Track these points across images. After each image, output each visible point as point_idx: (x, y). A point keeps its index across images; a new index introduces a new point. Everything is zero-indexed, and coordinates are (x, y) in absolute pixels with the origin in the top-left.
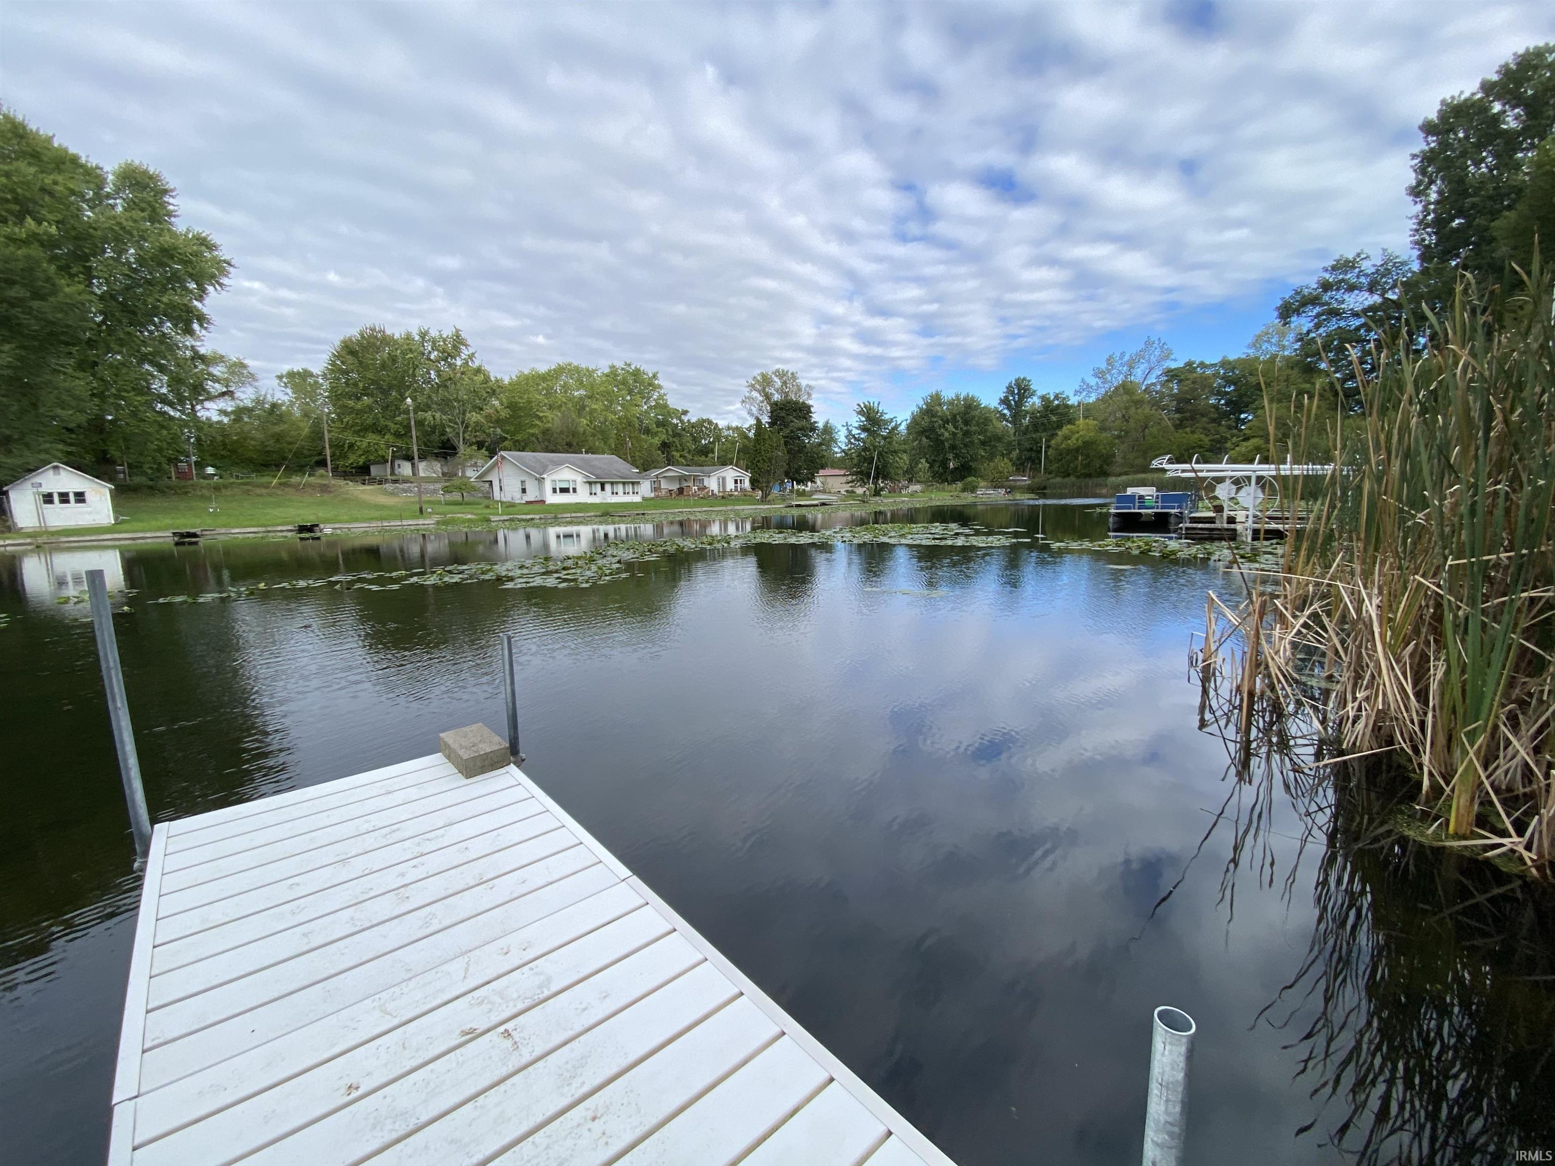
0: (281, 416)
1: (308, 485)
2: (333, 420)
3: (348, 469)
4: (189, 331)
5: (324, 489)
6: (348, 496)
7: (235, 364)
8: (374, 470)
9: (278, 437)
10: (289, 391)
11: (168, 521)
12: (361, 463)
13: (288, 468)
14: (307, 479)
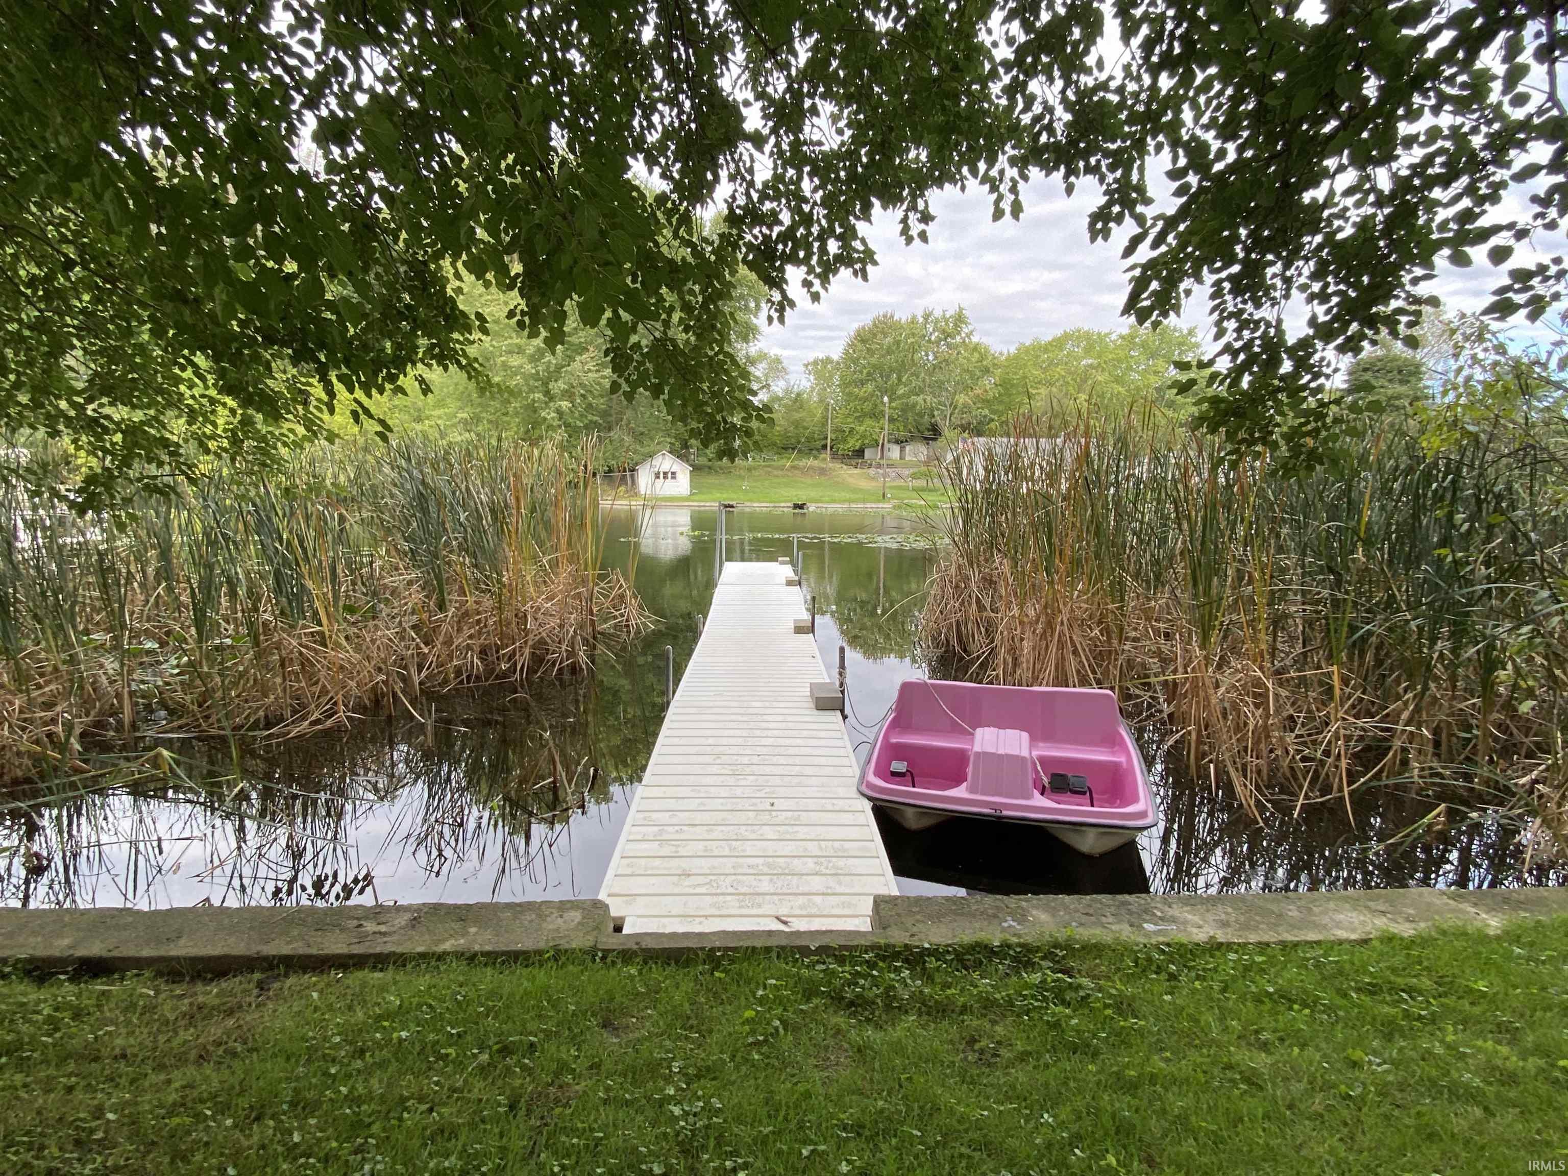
0: (802, 403)
1: (811, 468)
3: (845, 453)
5: (822, 472)
7: (774, 361)
8: (868, 453)
10: (812, 377)
11: (719, 494)
12: (858, 447)
13: (800, 451)
14: (811, 462)
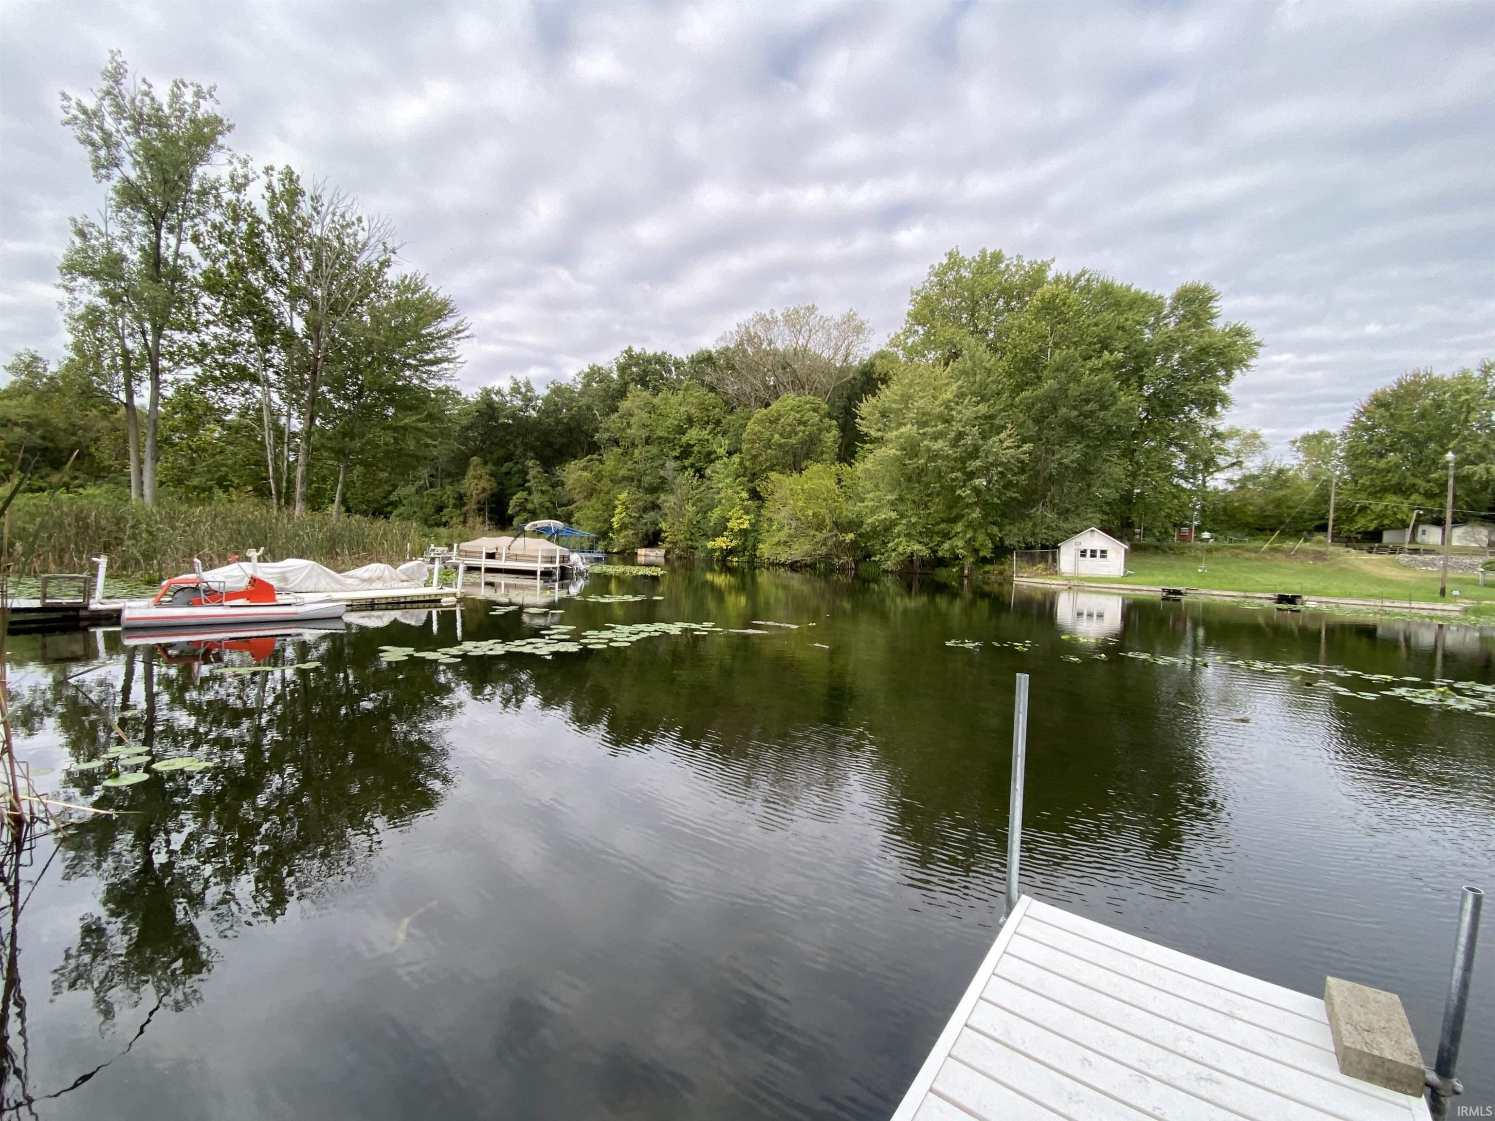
0: (1286, 481)
1: (1300, 551)
2: (1345, 483)
3: (1353, 535)
4: (1212, 413)
5: (1319, 556)
6: (1346, 566)
7: (1249, 436)
8: (1388, 537)
9: (1279, 503)
10: (1300, 455)
11: (1162, 578)
12: (1372, 529)
13: (1283, 533)
14: (1301, 544)
